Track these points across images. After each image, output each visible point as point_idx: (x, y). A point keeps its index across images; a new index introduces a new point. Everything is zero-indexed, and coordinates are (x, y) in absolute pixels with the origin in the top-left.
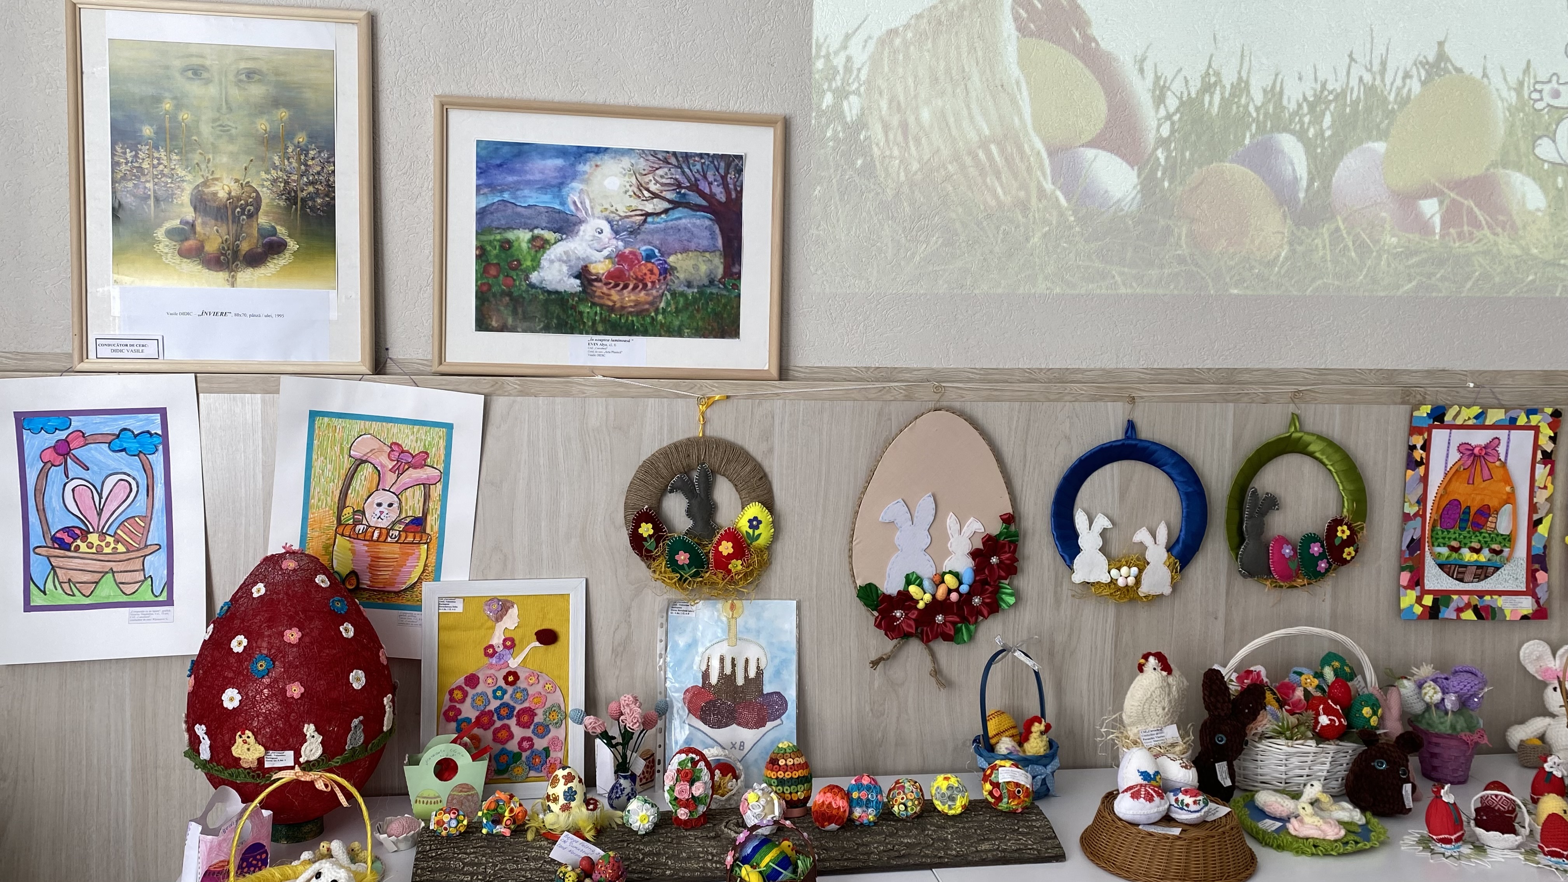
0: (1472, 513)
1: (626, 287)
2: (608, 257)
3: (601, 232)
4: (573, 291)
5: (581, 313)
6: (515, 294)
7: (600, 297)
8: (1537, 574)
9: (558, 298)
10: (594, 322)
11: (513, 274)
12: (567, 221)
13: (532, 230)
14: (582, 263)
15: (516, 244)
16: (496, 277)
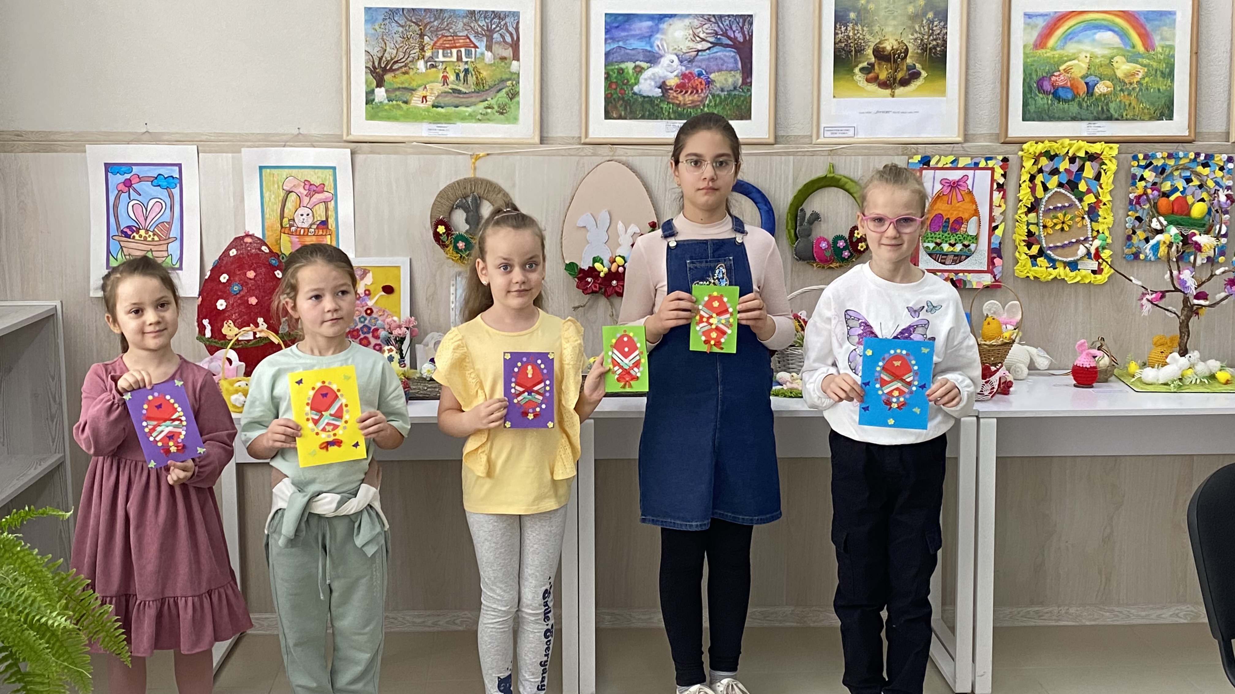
0: (951, 222)
1: (686, 92)
2: (677, 76)
3: (673, 62)
4: (656, 95)
5: (662, 108)
6: (626, 99)
7: (672, 99)
8: (995, 260)
9: (650, 100)
10: (669, 112)
11: (625, 87)
12: (654, 56)
13: (635, 62)
14: (662, 80)
15: (626, 71)
16: (616, 89)
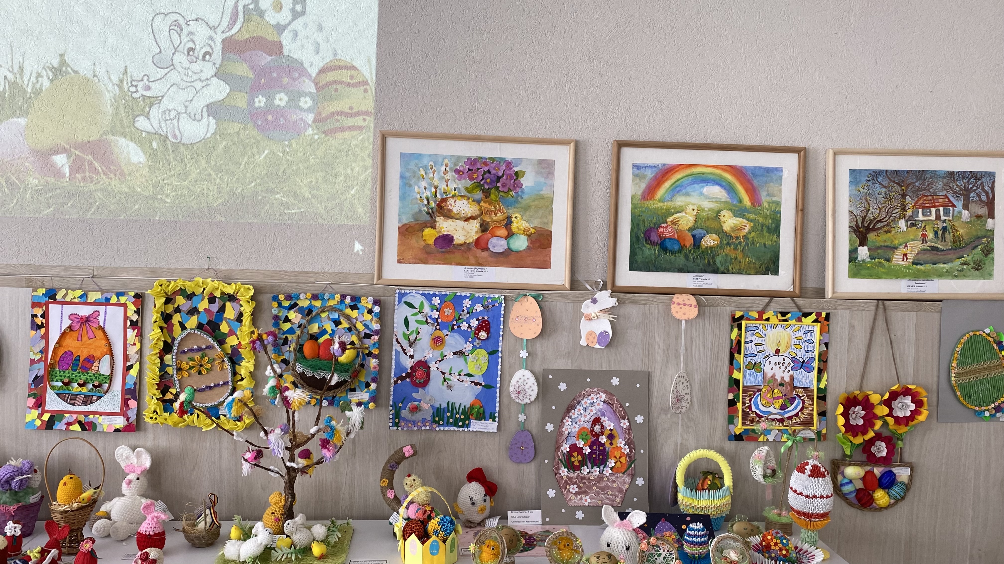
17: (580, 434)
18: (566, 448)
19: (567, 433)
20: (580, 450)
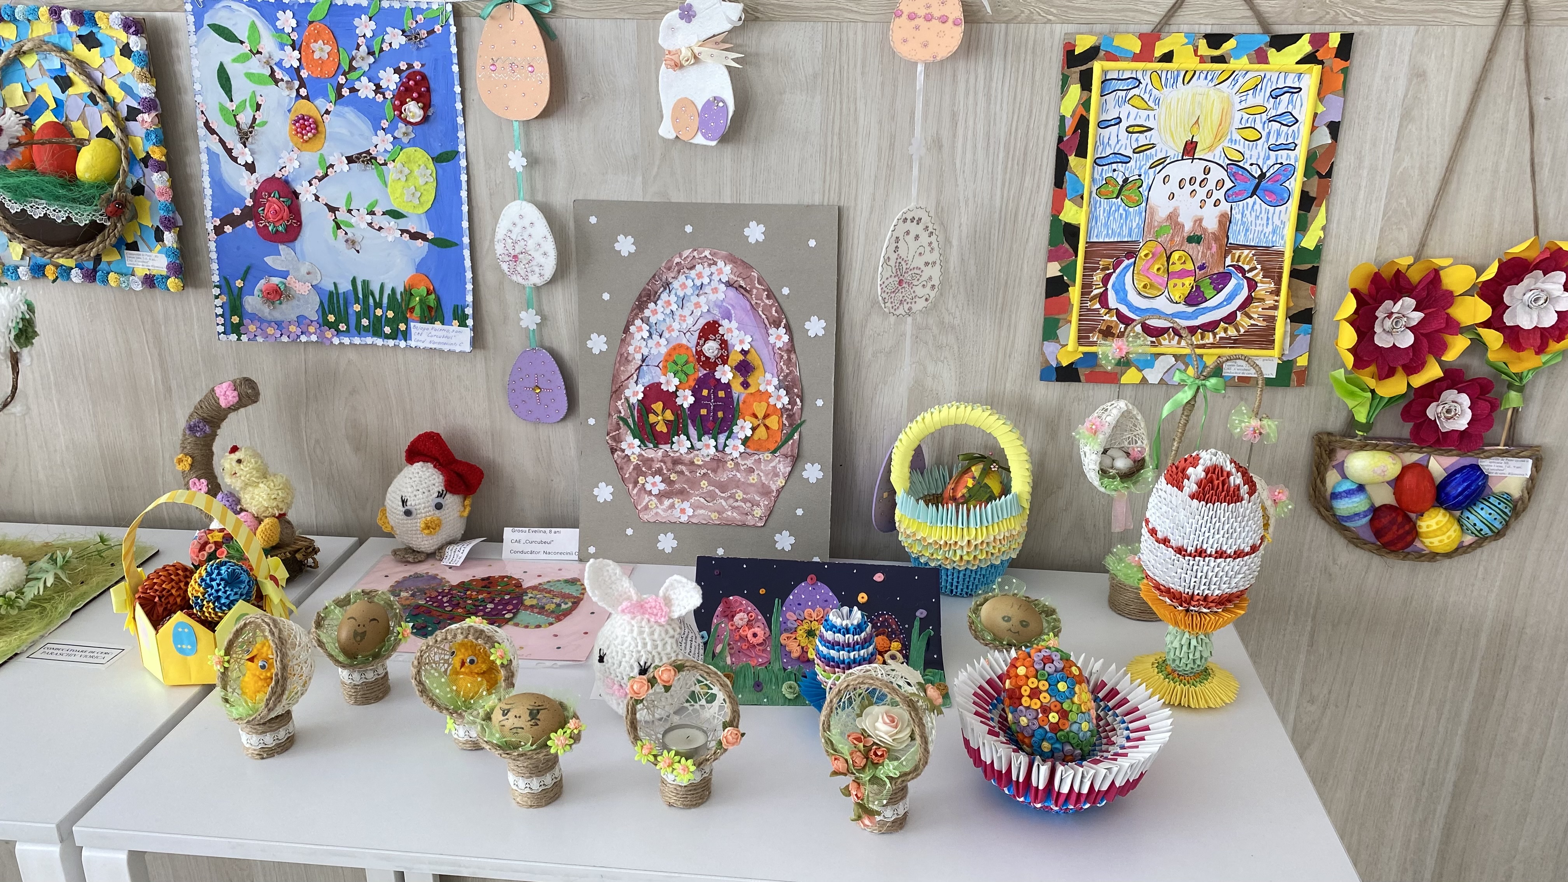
17: (669, 362)
18: (635, 393)
19: (639, 357)
20: (669, 399)
